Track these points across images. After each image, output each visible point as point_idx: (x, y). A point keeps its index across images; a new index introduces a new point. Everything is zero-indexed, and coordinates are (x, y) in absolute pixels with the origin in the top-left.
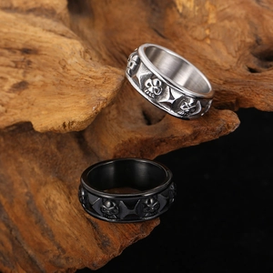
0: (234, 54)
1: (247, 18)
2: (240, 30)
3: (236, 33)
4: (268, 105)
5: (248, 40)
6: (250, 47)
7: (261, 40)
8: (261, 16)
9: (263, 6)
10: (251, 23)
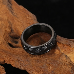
0: (3, 36)
1: (8, 20)
2: (5, 25)
3: (4, 27)
4: (17, 66)
5: (8, 30)
6: (9, 33)
7: (13, 30)
8: (13, 20)
9: (14, 15)
10: (9, 22)
